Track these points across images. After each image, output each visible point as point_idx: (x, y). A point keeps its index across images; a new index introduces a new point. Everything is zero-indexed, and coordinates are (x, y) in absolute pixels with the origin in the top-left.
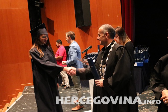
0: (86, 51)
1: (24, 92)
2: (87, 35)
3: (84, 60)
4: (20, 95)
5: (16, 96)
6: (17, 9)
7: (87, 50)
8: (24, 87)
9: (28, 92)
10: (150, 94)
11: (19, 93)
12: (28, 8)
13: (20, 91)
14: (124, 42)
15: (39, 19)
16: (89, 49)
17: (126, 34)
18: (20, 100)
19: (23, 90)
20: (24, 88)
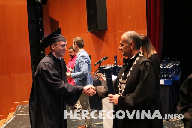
0: (100, 63)
1: (17, 113)
2: (102, 41)
3: (97, 74)
4: (11, 117)
5: (6, 117)
6: (12, 4)
7: (101, 61)
8: (16, 105)
9: (22, 112)
10: (180, 122)
11: (10, 113)
12: (26, 3)
13: (12, 111)
14: (148, 54)
15: (40, 19)
16: (104, 60)
17: (151, 43)
18: (12, 122)
19: (15, 110)
20: (16, 107)
